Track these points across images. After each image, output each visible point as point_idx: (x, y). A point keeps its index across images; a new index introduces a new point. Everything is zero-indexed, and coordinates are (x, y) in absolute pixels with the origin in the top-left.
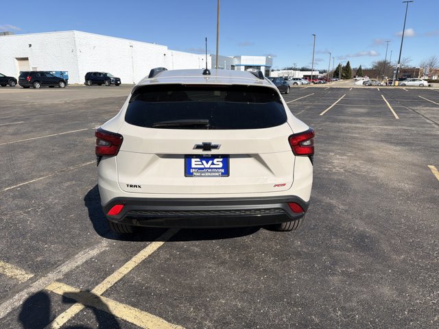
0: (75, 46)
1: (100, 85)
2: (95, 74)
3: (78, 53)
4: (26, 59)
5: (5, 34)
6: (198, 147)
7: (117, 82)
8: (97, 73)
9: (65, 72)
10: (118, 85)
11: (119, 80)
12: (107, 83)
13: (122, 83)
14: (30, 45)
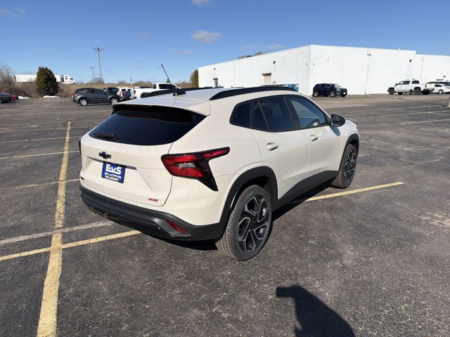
0: (310, 60)
1: (326, 96)
2: (323, 85)
3: (312, 66)
4: (270, 74)
5: (259, 54)
6: (100, 155)
7: (343, 93)
8: (325, 84)
9: (296, 85)
10: (343, 96)
11: (345, 90)
12: (332, 94)
13: (348, 93)
14: (274, 62)
